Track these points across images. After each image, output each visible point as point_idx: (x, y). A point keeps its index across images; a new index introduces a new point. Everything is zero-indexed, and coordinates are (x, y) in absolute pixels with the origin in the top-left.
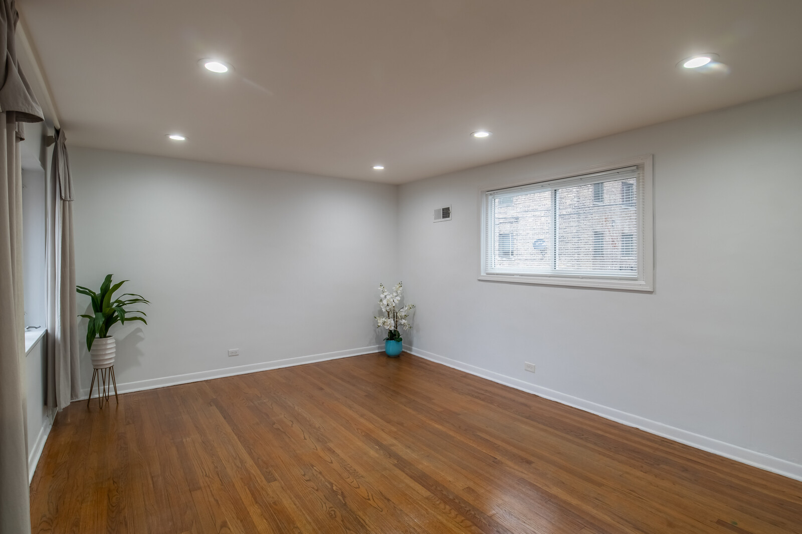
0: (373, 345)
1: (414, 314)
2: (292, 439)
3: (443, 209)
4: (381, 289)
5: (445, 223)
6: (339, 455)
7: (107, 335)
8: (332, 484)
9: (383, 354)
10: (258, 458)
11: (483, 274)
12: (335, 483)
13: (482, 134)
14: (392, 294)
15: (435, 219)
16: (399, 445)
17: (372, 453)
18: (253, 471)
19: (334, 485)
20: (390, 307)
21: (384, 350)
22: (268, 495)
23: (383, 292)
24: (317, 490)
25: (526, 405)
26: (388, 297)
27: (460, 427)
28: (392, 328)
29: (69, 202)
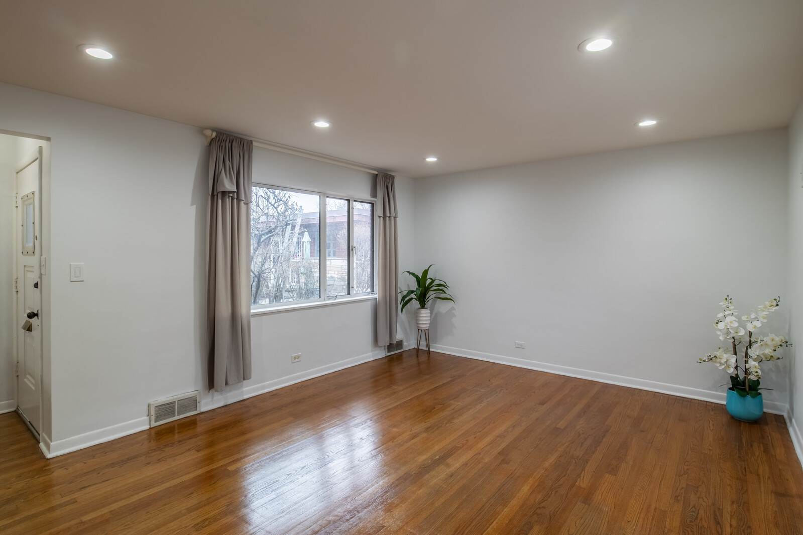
7: (425, 307)
23: (726, 309)
29: (389, 217)
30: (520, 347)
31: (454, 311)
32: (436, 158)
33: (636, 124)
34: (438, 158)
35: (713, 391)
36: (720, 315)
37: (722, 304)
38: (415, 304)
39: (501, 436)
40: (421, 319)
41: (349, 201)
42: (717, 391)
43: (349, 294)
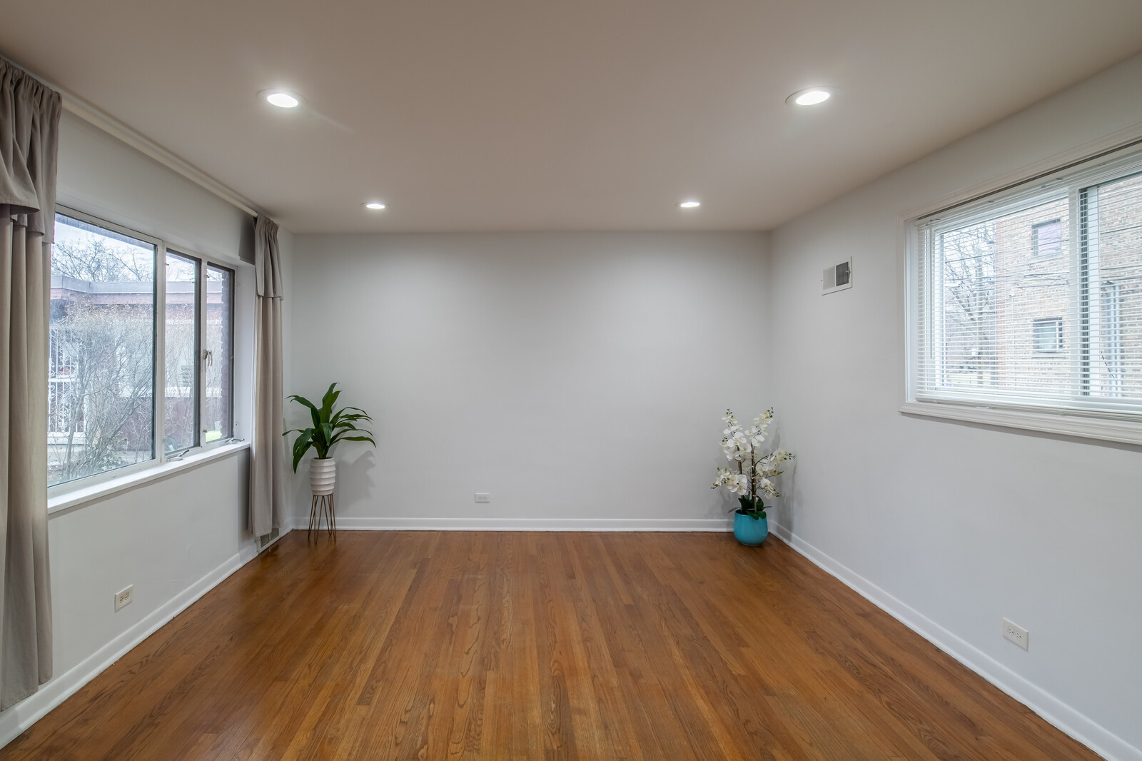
0: (718, 518)
1: (794, 472)
2: (451, 648)
3: (838, 267)
4: (726, 419)
5: (842, 296)
6: (483, 698)
7: (327, 456)
8: (425, 742)
9: (731, 536)
10: (385, 662)
11: (910, 399)
12: (431, 746)
13: (813, 97)
14: (750, 429)
15: (825, 287)
16: (593, 717)
17: (536, 715)
18: (358, 680)
19: (426, 747)
20: (741, 453)
21: (731, 530)
22: (339, 722)
23: (731, 424)
24: (397, 745)
25: (970, 724)
26: (738, 435)
27: (747, 722)
28: (744, 492)
29: (273, 298)
30: (482, 501)
31: (371, 459)
32: (384, 204)
33: (677, 204)
34: (388, 205)
35: (709, 518)
36: (727, 432)
37: (724, 418)
38: (312, 452)
39: (586, 640)
40: (324, 477)
41: (199, 262)
42: (712, 518)
43: (197, 444)
